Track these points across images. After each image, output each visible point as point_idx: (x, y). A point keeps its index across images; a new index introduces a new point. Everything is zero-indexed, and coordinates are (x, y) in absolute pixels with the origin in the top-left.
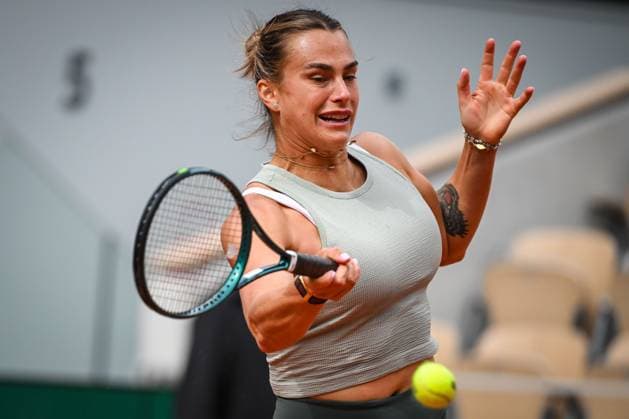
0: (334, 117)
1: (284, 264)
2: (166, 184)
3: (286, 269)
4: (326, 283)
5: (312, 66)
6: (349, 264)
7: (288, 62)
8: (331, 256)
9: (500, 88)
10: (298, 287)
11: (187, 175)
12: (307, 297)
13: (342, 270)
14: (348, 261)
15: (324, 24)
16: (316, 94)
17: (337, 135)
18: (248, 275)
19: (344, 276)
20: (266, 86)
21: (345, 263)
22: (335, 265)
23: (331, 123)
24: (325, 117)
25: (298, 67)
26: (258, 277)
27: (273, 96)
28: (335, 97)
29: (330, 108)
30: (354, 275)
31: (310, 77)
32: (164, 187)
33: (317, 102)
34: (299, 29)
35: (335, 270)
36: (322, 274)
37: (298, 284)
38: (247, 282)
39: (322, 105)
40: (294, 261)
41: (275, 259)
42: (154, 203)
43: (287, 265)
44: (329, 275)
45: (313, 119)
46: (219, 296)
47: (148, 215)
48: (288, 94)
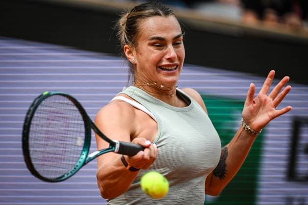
0: (167, 68)
1: (112, 148)
2: (37, 101)
3: (113, 151)
4: (139, 159)
5: (153, 39)
6: (151, 147)
7: (140, 36)
8: (140, 143)
9: (270, 101)
10: (123, 162)
11: (48, 96)
12: (128, 167)
13: (146, 151)
14: (150, 145)
15: (161, 12)
16: (157, 54)
17: (170, 79)
18: (91, 155)
19: (149, 155)
20: (128, 49)
21: (148, 147)
22: (143, 148)
23: (165, 72)
24: (162, 68)
25: (145, 39)
26: (97, 156)
27: (133, 55)
28: (167, 56)
29: (165, 63)
30: (155, 154)
31: (152, 45)
32: (35, 103)
33: (157, 59)
34: (146, 16)
35: (143, 150)
36: (136, 154)
37: (123, 159)
38: (91, 160)
39: (160, 60)
40: (118, 146)
41: (107, 145)
42: (31, 113)
43: (114, 148)
44: (140, 154)
45: (155, 69)
46: (75, 168)
47: (28, 120)
48: (141, 54)
